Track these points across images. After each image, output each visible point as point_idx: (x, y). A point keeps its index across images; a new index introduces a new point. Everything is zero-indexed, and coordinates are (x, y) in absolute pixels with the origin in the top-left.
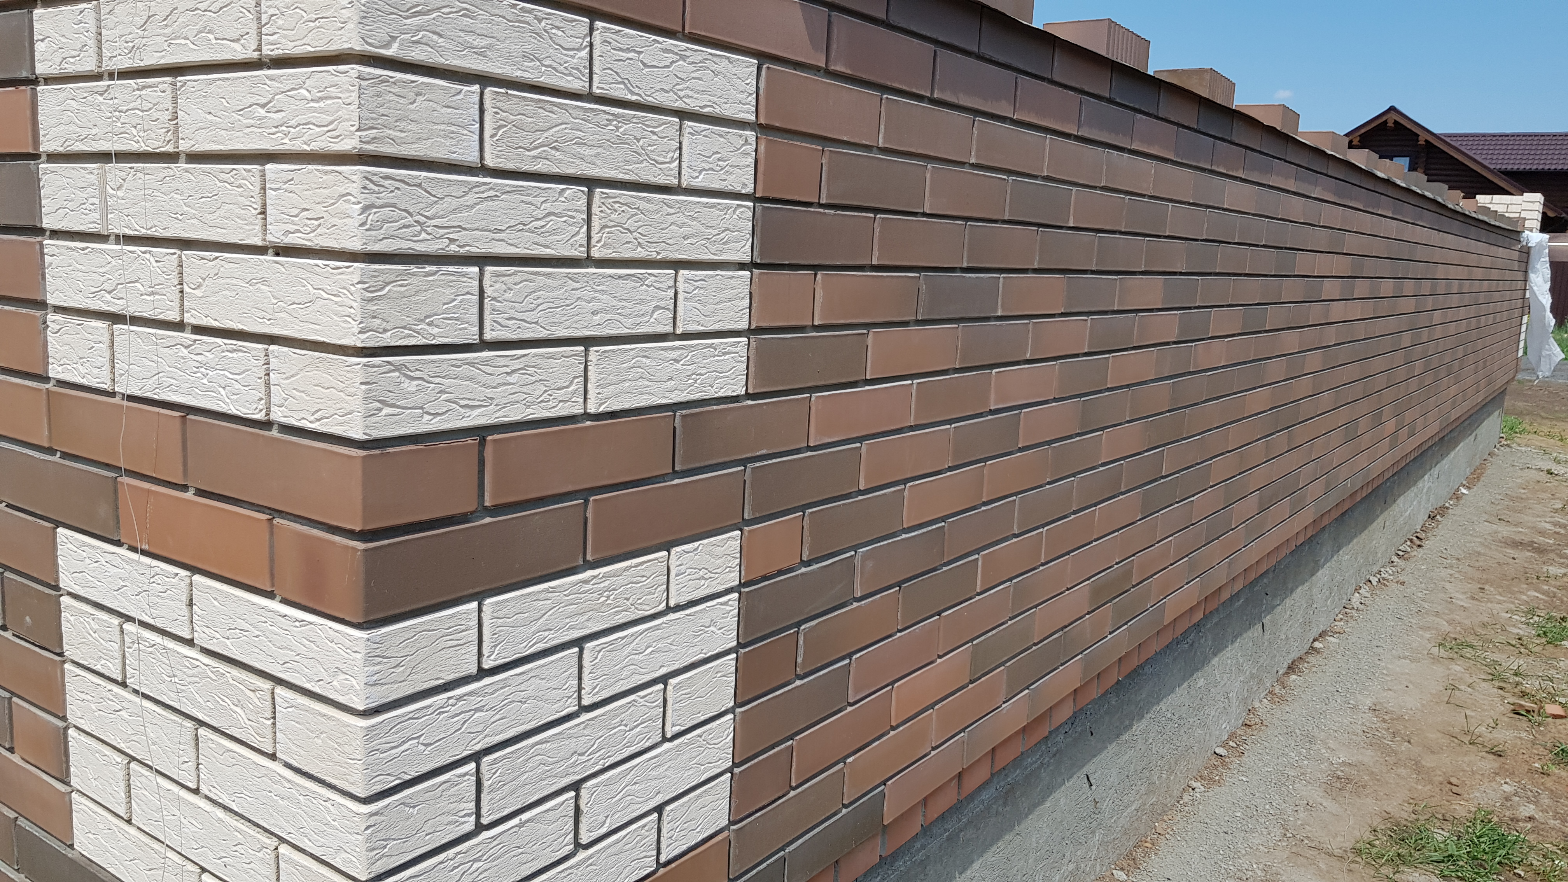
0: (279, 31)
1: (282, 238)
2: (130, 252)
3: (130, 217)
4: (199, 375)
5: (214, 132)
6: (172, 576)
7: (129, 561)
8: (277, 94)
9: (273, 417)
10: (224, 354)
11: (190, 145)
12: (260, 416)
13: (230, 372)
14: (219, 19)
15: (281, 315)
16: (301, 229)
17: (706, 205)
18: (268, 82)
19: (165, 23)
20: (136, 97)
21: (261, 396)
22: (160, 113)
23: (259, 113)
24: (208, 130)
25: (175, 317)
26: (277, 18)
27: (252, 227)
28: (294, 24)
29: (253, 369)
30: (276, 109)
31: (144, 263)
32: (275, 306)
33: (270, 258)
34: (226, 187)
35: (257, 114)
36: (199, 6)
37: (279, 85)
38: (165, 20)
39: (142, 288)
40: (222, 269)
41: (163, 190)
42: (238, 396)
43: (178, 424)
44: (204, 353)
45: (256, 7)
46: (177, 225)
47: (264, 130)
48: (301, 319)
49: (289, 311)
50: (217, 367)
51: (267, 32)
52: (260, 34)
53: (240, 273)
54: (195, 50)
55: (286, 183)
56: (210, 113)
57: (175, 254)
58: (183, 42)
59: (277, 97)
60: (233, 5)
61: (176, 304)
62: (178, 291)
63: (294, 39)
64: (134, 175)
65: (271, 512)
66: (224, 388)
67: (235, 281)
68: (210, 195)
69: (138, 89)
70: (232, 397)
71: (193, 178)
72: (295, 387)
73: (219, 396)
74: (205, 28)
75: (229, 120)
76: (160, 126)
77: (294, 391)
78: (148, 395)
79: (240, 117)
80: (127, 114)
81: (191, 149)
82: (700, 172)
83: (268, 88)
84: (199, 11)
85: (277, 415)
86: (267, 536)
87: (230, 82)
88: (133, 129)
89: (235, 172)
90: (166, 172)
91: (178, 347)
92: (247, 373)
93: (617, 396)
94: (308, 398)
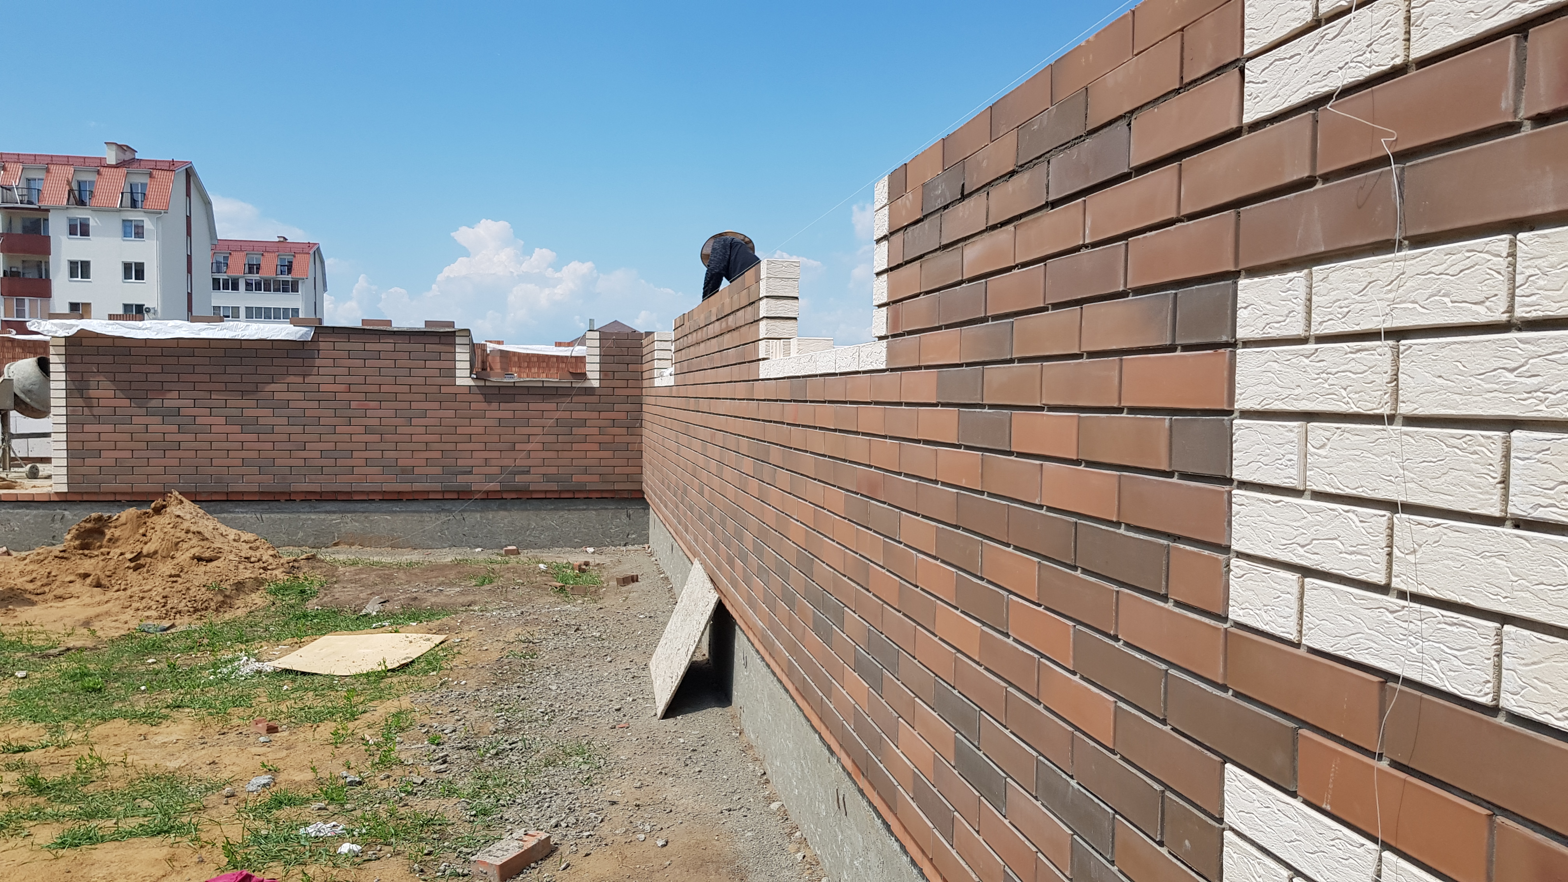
0: (1539, 292)
1: (1530, 511)
2: (1331, 510)
3: (1332, 476)
4: (1405, 643)
5: (1445, 396)
6: (1357, 845)
7: (1306, 817)
8: (1532, 358)
9: (1502, 704)
10: (1440, 626)
11: (1412, 408)
12: (1486, 700)
13: (1447, 647)
14: (1458, 282)
15: (1523, 594)
16: (1557, 504)
18: (1521, 345)
19: (1389, 287)
20: (1348, 360)
21: (1488, 678)
22: (1376, 376)
23: (1506, 377)
24: (1437, 394)
25: (1380, 580)
26: (1538, 279)
27: (1488, 497)
28: (1561, 284)
29: (1479, 647)
30: (1529, 374)
31: (1346, 521)
32: (1514, 584)
33: (1507, 530)
34: (1456, 453)
35: (1503, 379)
36: (1433, 269)
37: (1536, 348)
38: (1389, 284)
40: (1444, 537)
41: (1374, 452)
42: (1457, 673)
43: (1375, 689)
44: (1414, 621)
45: (1508, 267)
46: (1389, 488)
47: (1512, 395)
48: (1550, 602)
49: (1533, 592)
50: (1430, 638)
51: (1523, 293)
52: (1512, 296)
53: (1469, 543)
54: (1425, 314)
55: (1539, 452)
56: (1440, 376)
57: (1384, 516)
58: (1410, 306)
59: (1531, 361)
60: (1477, 267)
61: (1383, 566)
62: (1385, 554)
63: (1559, 299)
64: (1340, 436)
65: (1491, 807)
66: (1438, 662)
67: (1460, 551)
68: (1435, 460)
69: (1351, 353)
70: (1449, 673)
71: (1414, 442)
72: (1536, 676)
73: (1431, 669)
74: (1439, 291)
75: (1465, 384)
76: (1376, 388)
77: (1535, 680)
78: (1341, 653)
79: (1479, 382)
80: (1336, 376)
81: (1414, 413)
83: (1520, 352)
84: (1433, 275)
85: (1508, 702)
86: (1486, 834)
87: (1469, 345)
88: (1342, 390)
89: (1468, 438)
90: (1380, 434)
91: (1382, 610)
92: (1470, 650)
94: (1556, 692)
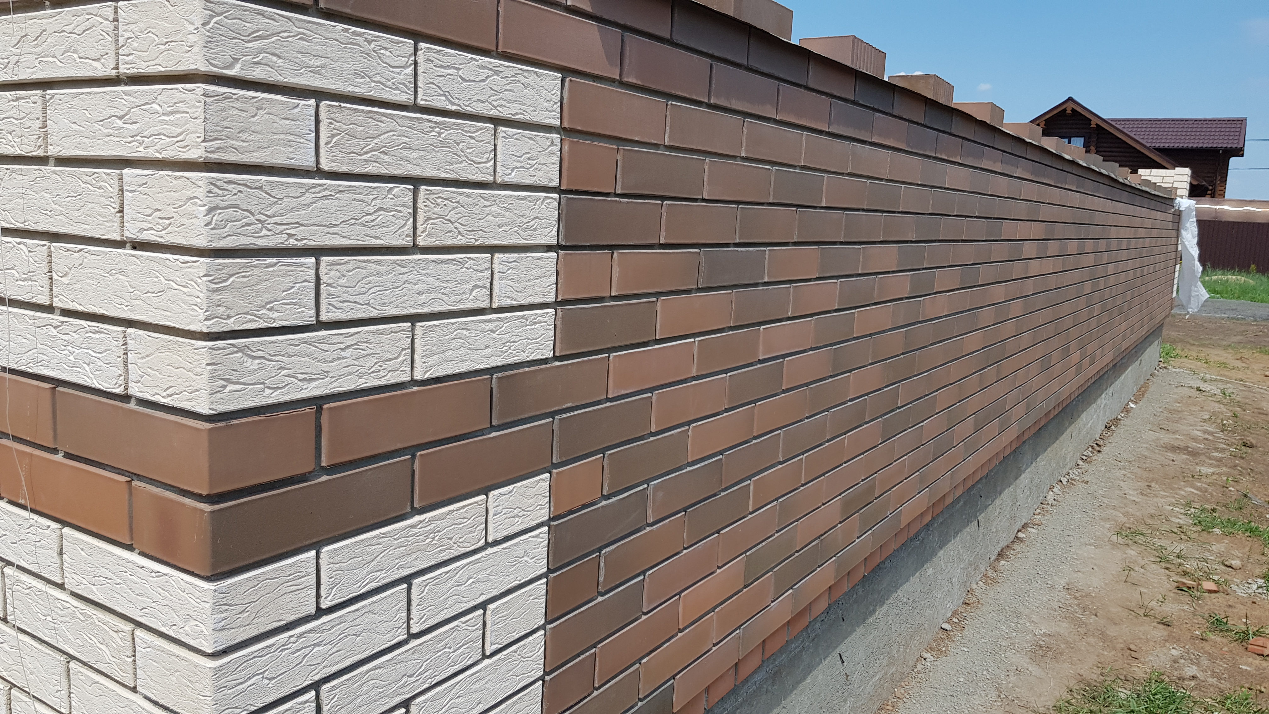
0: (134, 52)
1: (138, 234)
2: (7, 243)
3: (6, 212)
4: (66, 352)
5: (79, 140)
6: (45, 528)
7: (8, 513)
8: (133, 108)
9: (131, 391)
10: (87, 335)
11: (57, 151)
12: (119, 390)
13: (93, 351)
14: (82, 41)
15: (137, 302)
16: (154, 227)
17: (518, 198)
18: (125, 97)
19: (35, 42)
20: (11, 107)
21: (120, 372)
22: (31, 122)
23: (117, 124)
24: (73, 138)
25: (45, 301)
26: (132, 41)
27: (111, 224)
28: (147, 47)
29: (113, 348)
30: (131, 121)
31: (19, 252)
32: (132, 294)
33: (128, 251)
34: (88, 188)
35: (115, 125)
36: (65, 28)
37: (135, 100)
38: (35, 40)
39: (17, 275)
40: (85, 260)
41: (34, 190)
42: (100, 372)
43: (48, 395)
44: (70, 333)
45: (114, 30)
46: (47, 221)
47: (121, 139)
48: (154, 306)
49: (143, 299)
50: (82, 346)
51: (124, 53)
52: (117, 55)
53: (101, 264)
54: (61, 67)
55: (141, 186)
56: (75, 123)
57: (45, 245)
58: (51, 60)
59: (132, 110)
60: (94, 28)
61: (46, 290)
62: (48, 278)
63: (147, 60)
64: (10, 176)
65: (131, 475)
66: (88, 365)
67: (96, 271)
68: (75, 195)
69: (13, 100)
70: (95, 373)
71: (61, 180)
72: (150, 366)
73: (84, 371)
74: (70, 48)
75: (91, 130)
76: (32, 133)
77: (148, 369)
78: (23, 368)
79: (100, 127)
80: (3, 121)
81: (59, 154)
82: (513, 170)
83: (125, 103)
84: (65, 33)
85: (135, 390)
86: (127, 496)
87: (92, 96)
88: (8, 135)
89: (96, 175)
90: (37, 174)
91: (48, 327)
92: (108, 352)
93: (440, 364)
94: (161, 376)
